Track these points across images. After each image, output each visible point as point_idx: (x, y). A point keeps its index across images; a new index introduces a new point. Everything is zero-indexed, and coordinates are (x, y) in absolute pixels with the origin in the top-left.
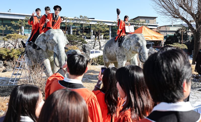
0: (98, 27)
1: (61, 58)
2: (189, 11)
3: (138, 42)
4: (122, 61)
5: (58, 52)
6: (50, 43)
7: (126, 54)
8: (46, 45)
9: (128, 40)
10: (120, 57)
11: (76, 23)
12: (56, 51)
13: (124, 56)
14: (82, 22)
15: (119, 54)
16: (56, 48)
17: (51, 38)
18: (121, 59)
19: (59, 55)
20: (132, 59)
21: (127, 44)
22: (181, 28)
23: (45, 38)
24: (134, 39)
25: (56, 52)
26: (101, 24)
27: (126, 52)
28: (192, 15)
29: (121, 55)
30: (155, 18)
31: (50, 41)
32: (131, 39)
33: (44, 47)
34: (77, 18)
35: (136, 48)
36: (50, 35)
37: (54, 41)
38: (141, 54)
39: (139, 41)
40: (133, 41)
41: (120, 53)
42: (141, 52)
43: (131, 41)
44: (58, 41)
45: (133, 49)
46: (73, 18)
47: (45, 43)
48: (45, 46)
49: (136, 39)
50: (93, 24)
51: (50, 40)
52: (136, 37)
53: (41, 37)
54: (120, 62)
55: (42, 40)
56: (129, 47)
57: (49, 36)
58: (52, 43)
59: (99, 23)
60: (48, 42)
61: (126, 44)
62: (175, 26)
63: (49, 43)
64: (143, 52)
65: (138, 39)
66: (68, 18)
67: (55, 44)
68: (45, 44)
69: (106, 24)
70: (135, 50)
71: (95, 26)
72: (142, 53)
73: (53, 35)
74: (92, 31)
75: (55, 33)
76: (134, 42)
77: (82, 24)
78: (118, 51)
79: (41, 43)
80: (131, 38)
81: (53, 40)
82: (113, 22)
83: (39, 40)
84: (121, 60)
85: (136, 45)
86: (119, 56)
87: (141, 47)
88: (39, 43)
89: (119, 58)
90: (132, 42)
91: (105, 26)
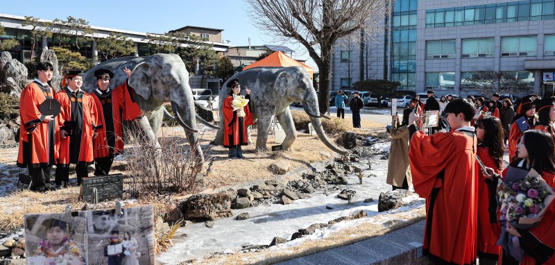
0: (113, 44)
1: (190, 114)
2: (309, 25)
3: (302, 82)
4: (269, 116)
5: (182, 101)
6: (163, 83)
7: (277, 102)
8: (151, 88)
9: (283, 78)
10: (265, 108)
11: (60, 34)
12: (177, 99)
13: (273, 107)
14: (73, 32)
15: (263, 104)
16: (178, 93)
17: (165, 74)
18: (266, 112)
19: (185, 107)
20: (284, 112)
21: (282, 85)
22: (265, 52)
23: (149, 73)
24: (295, 75)
25: (178, 102)
26: (119, 39)
27: (277, 99)
28: (316, 32)
29: (267, 105)
30: (220, 31)
31: (164, 79)
32: (288, 76)
33: (145, 91)
34: (60, 22)
35: (298, 91)
36: (164, 67)
37: (174, 79)
38: (308, 103)
39: (304, 80)
40: (292, 80)
41: (264, 101)
42: (308, 99)
43: (288, 79)
44: (180, 79)
45: (293, 94)
46: (51, 21)
47: (147, 83)
48: (147, 89)
49: (298, 77)
50: (101, 39)
51: (163, 76)
52: (299, 72)
53: (139, 70)
54: (266, 117)
55: (141, 76)
56: (284, 90)
57: (161, 68)
58: (168, 82)
59: (115, 36)
60: (155, 81)
61: (279, 85)
62: (253, 48)
63: (159, 82)
64: (311, 99)
65: (302, 76)
66: (39, 21)
67: (176, 86)
68: (149, 85)
69: (128, 39)
70: (296, 95)
71: (105, 43)
72: (309, 101)
73: (169, 66)
74: (96, 53)
75: (173, 62)
76: (294, 81)
77: (74, 37)
78: (261, 98)
79: (139, 83)
80: (289, 74)
81: (170, 76)
82: (145, 34)
83: (136, 77)
84: (266, 114)
85: (298, 87)
86: (262, 106)
87: (307, 90)
88: (134, 83)
89: (262, 110)
90: (290, 80)
91: (128, 43)
